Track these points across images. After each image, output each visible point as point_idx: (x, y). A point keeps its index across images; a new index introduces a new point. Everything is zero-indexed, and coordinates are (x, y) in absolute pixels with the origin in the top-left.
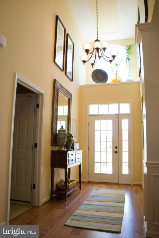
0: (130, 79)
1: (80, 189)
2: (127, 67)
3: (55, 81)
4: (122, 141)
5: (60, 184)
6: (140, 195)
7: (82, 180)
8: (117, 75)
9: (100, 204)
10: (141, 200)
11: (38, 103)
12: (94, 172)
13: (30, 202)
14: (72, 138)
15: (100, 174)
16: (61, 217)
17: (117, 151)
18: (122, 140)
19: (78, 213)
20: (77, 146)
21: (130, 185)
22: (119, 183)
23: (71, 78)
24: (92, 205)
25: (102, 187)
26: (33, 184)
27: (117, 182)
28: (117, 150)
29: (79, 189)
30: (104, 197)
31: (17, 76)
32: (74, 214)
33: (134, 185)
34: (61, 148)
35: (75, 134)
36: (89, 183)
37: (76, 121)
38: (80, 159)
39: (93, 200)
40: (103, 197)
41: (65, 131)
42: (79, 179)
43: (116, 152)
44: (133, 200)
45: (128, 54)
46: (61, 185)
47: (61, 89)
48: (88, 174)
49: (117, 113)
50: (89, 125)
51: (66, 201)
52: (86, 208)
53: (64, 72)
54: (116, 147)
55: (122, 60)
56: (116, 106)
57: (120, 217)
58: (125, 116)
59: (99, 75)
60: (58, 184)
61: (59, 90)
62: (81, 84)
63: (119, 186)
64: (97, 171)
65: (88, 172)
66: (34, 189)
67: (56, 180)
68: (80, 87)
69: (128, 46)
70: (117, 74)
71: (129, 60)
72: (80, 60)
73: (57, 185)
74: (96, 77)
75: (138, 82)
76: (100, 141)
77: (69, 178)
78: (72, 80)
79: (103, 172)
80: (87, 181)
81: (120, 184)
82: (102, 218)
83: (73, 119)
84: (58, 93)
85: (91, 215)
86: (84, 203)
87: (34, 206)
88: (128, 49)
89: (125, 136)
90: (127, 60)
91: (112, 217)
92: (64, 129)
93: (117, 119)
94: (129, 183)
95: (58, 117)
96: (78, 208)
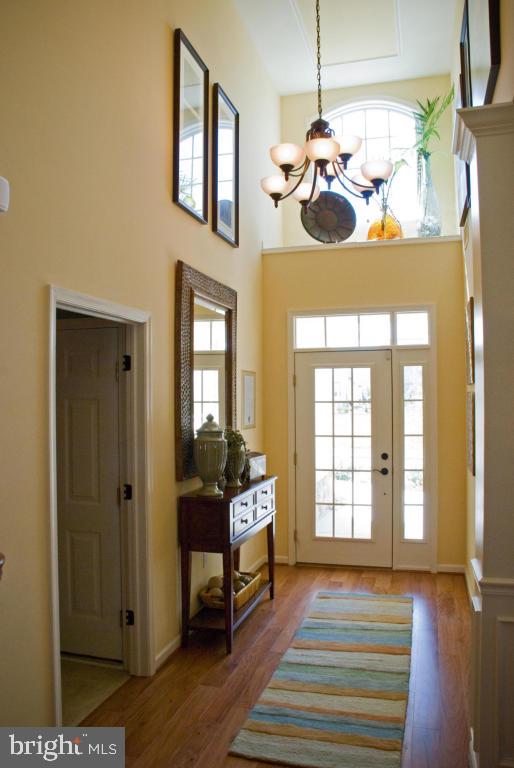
0: (430, 224)
1: (272, 596)
2: (419, 181)
3: (180, 267)
4: (402, 436)
5: (209, 594)
6: (460, 619)
7: (278, 558)
8: (388, 211)
9: (335, 662)
10: (461, 640)
11: (128, 354)
12: (314, 532)
13: (120, 662)
14: (242, 447)
15: (334, 540)
16: (219, 719)
17: (387, 467)
18: (403, 432)
19: (269, 703)
20: (258, 467)
21: (427, 573)
22: (394, 569)
23: (233, 239)
24: (309, 665)
25: (340, 585)
26: (127, 611)
27: (388, 564)
28: (386, 464)
29: (268, 596)
30: (346, 629)
31: (52, 293)
32: (258, 707)
33: (440, 573)
34: (209, 489)
35: (252, 419)
36: (301, 567)
37: (254, 373)
38: (269, 492)
39: (312, 643)
40: (344, 633)
41: (219, 434)
42: (267, 556)
43: (384, 472)
44: (437, 640)
45: (425, 134)
46: (212, 597)
47: (201, 290)
48: (295, 538)
49: (386, 342)
50: (295, 384)
51: (229, 652)
52: (293, 680)
53: (208, 226)
54: (385, 456)
55: (403, 160)
56: (384, 319)
57: (396, 715)
58: (413, 353)
59: (327, 212)
60: (203, 593)
61: (196, 293)
62: (265, 247)
63: (393, 582)
64: (323, 530)
65: (295, 533)
66: (131, 626)
67: (197, 582)
68: (263, 255)
69: (425, 105)
70: (385, 208)
71: (427, 156)
72: (262, 192)
73: (200, 598)
74: (316, 220)
75: (458, 239)
76: (333, 436)
77: (237, 569)
78: (236, 244)
79: (343, 532)
80: (292, 562)
81: (398, 571)
82: (343, 719)
83: (244, 371)
84: (192, 303)
85: (309, 709)
86: (286, 658)
87: (133, 676)
88: (423, 113)
89: (414, 419)
90: (419, 158)
91: (373, 718)
92: (215, 425)
93: (386, 363)
94: (425, 568)
95: (196, 358)
96: (268, 681)
